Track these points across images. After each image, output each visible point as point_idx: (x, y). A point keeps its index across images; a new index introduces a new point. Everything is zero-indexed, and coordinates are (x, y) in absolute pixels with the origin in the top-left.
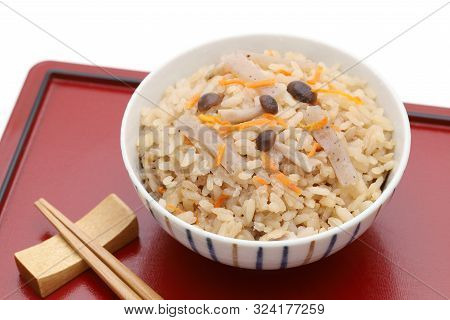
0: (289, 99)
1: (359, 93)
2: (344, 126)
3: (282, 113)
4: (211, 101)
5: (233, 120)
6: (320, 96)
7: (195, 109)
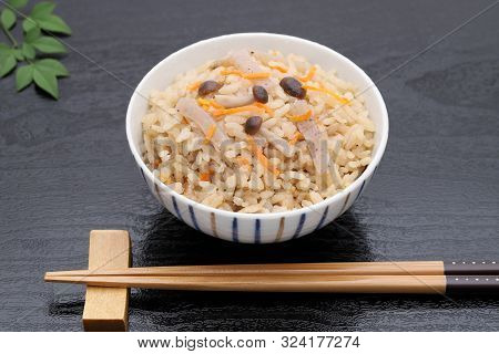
0: (280, 92)
1: (349, 96)
2: (327, 121)
3: (271, 104)
4: (210, 87)
5: (227, 105)
6: (308, 93)
7: (196, 93)
